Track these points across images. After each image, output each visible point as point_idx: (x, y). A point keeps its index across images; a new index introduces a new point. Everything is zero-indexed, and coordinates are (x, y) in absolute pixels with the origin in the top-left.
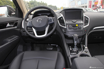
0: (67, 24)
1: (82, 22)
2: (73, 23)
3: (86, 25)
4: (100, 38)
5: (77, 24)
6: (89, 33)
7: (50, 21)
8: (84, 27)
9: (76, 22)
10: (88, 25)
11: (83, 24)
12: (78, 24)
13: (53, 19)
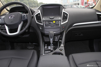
0: (43, 21)
1: (60, 18)
2: (50, 19)
3: (65, 21)
4: (82, 35)
5: (54, 20)
6: (68, 30)
7: (23, 17)
8: (62, 23)
9: (53, 18)
10: (67, 21)
11: (60, 20)
12: (56, 21)
13: (26, 15)
